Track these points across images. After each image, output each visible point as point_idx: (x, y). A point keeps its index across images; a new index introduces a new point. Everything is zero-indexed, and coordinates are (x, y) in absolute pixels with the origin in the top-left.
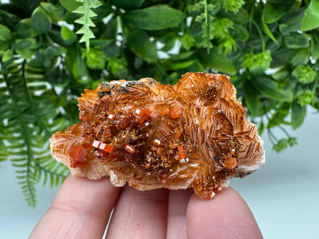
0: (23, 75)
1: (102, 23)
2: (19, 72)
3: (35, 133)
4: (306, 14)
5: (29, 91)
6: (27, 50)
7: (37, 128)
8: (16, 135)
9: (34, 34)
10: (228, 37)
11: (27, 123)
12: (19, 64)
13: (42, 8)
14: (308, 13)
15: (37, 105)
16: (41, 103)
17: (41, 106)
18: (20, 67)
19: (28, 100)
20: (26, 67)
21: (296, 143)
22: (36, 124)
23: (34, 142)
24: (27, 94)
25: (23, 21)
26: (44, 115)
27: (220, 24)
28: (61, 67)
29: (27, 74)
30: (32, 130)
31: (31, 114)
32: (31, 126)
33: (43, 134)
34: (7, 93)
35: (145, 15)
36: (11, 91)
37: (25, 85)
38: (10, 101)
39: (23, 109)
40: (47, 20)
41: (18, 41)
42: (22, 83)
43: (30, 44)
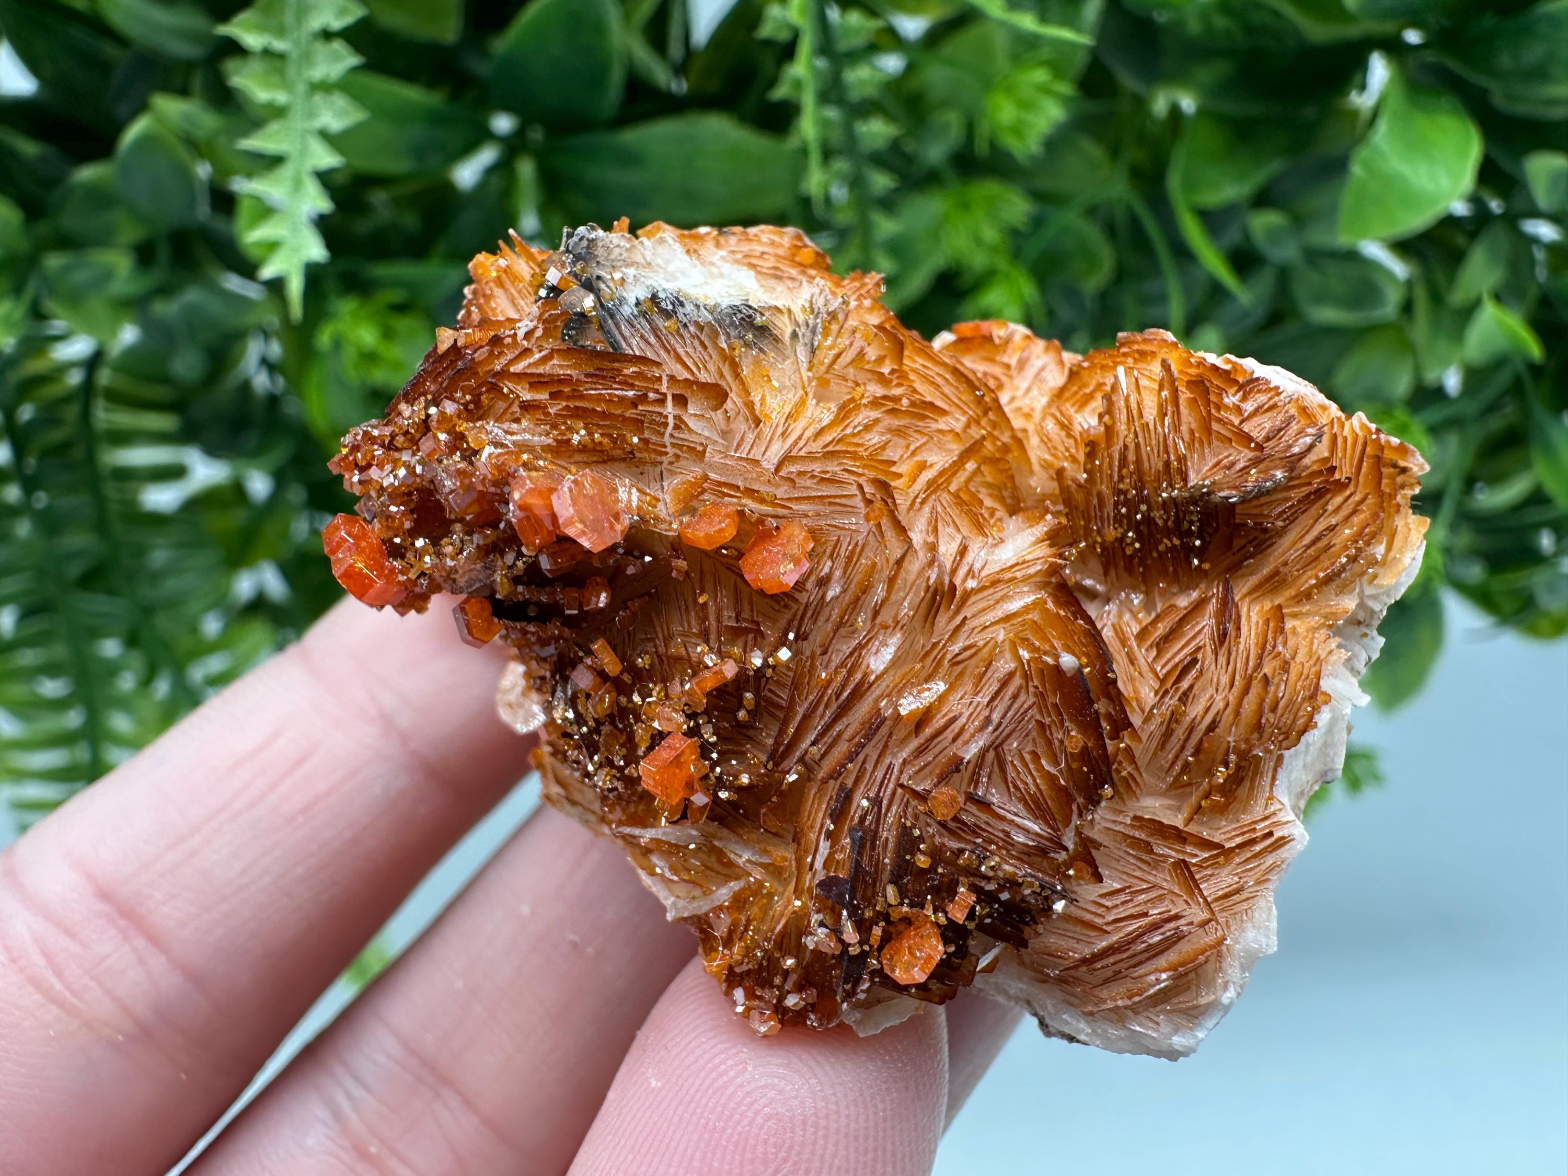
0: (86, 415)
1: (448, 189)
2: (67, 399)
3: (127, 682)
4: (1357, 169)
5: (110, 490)
6: (97, 305)
7: (136, 661)
8: (51, 688)
9: (130, 233)
10: (1002, 264)
11: (96, 633)
12: (71, 365)
13: (160, 119)
14: (1368, 166)
15: (141, 551)
16: (159, 541)
17: (159, 557)
18: (75, 378)
19: (101, 525)
20: (104, 377)
21: (1377, 778)
22: (132, 641)
23: (120, 723)
24: (100, 500)
25: (87, 174)
26: (173, 603)
27: (965, 206)
28: (261, 381)
29: (107, 410)
30: (112, 670)
31: (111, 592)
32: (111, 648)
33: (162, 687)
34: (13, 493)
35: (631, 159)
36: (30, 486)
37: (91, 457)
38: (23, 528)
39: (75, 570)
40: (185, 175)
41: (54, 262)
42: (77, 454)
43: (107, 276)
